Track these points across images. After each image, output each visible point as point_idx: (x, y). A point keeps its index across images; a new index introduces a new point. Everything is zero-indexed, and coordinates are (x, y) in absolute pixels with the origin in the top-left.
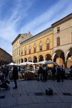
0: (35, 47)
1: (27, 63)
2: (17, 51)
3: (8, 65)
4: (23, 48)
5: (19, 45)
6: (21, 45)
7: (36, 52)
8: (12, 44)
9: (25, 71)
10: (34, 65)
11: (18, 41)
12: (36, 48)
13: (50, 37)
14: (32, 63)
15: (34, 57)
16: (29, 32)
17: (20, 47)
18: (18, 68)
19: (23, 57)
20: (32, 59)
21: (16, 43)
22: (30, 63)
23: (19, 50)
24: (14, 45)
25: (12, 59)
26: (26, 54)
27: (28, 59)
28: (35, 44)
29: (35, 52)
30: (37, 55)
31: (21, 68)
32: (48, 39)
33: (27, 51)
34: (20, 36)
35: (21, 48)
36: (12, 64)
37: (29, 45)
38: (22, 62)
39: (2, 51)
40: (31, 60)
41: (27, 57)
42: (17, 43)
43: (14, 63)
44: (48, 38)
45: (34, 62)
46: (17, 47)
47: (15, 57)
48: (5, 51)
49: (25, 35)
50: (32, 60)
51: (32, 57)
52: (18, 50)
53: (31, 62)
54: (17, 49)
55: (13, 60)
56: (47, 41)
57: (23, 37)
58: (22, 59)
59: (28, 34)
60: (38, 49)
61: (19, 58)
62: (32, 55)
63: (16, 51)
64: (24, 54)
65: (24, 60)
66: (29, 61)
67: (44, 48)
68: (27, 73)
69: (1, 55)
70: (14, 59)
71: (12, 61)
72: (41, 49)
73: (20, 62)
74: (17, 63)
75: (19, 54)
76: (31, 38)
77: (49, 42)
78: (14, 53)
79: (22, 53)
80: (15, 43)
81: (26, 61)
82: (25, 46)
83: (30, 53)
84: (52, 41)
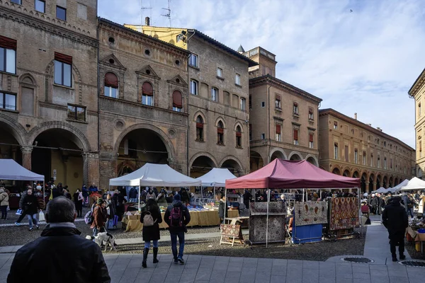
3: (397, 187)
8: (413, 91)
36: (415, 184)
39: (364, 131)
48: (378, 133)
55: (422, 166)
69: (364, 148)
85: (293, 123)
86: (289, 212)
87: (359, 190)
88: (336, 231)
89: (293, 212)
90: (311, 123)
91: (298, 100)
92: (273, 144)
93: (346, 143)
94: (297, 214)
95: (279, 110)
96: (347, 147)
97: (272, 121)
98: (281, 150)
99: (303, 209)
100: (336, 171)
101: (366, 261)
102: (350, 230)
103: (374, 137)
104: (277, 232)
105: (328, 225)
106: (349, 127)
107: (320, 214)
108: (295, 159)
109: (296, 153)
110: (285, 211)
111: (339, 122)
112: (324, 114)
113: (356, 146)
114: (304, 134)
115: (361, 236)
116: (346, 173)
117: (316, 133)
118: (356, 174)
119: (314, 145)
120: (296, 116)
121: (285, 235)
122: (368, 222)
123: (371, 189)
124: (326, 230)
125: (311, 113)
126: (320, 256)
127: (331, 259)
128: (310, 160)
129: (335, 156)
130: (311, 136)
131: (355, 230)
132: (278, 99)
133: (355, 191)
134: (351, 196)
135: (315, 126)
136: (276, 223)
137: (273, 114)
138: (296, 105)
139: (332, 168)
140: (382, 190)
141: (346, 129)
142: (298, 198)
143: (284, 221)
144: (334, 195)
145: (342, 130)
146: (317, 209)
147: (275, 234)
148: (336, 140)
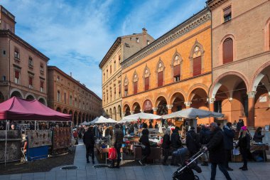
0: (159, 71)
1: (142, 117)
2: (115, 85)
3: (93, 122)
4: (130, 75)
5: (118, 67)
6: (123, 68)
7: (165, 84)
8: (101, 65)
10: (158, 120)
11: (116, 56)
12: (165, 73)
13: (204, 39)
14: (155, 117)
15: (158, 99)
16: (144, 29)
17: (120, 74)
19: (130, 101)
20: (154, 104)
21: (110, 63)
23: (119, 82)
24: (104, 67)
25: (101, 106)
26: (136, 93)
27: (141, 106)
28: (160, 61)
29: (160, 84)
30: (166, 93)
32: (197, 44)
33: (139, 83)
34: (120, 43)
35: (123, 76)
36: (101, 119)
37: (143, 66)
38: (126, 115)
39: (76, 85)
40: (152, 106)
41: (140, 98)
42: (113, 61)
43: (107, 116)
44: (196, 42)
45: (159, 113)
46: (113, 73)
48: (83, 87)
49: (134, 38)
50: (153, 108)
51: (154, 100)
52: (116, 82)
53: (151, 112)
54: (114, 78)
55: (105, 110)
56: (194, 52)
57: (127, 46)
58: (126, 105)
59: (140, 34)
60: (169, 76)
61: (119, 104)
62: (153, 92)
63: (112, 86)
64: (131, 91)
65: (131, 108)
66: (145, 112)
67: (186, 71)
69: (75, 96)
70: (106, 106)
71: (101, 112)
72: (177, 77)
73: (123, 115)
74: (114, 116)
75: (117, 91)
76: (148, 47)
77: (199, 54)
78: (107, 91)
79: (126, 90)
80: (108, 64)
81: (137, 111)
82: (133, 71)
83: (147, 88)
84: (208, 50)
85: (29, 72)
86: (24, 138)
87: (72, 123)
88: (57, 150)
89: (26, 138)
90: (42, 74)
91: (32, 55)
92: (12, 85)
93: (65, 91)
94: (30, 139)
95: (18, 60)
96: (65, 94)
97: (12, 68)
98: (20, 91)
99: (34, 135)
100: (59, 109)
101: (75, 168)
102: (66, 149)
103: (81, 90)
104: (14, 154)
105: (52, 146)
106: (67, 81)
107: (47, 139)
108: (30, 98)
109: (30, 94)
110: (21, 137)
111: (61, 77)
112: (51, 69)
113: (71, 94)
114: (37, 82)
115: (72, 153)
116: (65, 111)
117: (45, 81)
118: (71, 112)
119: (44, 90)
120: (31, 67)
121: (21, 155)
122: (77, 143)
123: (79, 122)
124: (50, 150)
125: (42, 67)
126: (46, 168)
127: (54, 169)
128: (41, 101)
129: (58, 99)
130: (42, 83)
131: (70, 148)
132: (17, 51)
133: (70, 123)
134: (67, 126)
135: (45, 77)
136: (14, 147)
137: (13, 62)
138: (31, 59)
139: (56, 108)
140: (85, 123)
141: (65, 82)
142: (32, 128)
143: (20, 144)
144: (57, 126)
145: (63, 82)
146: (44, 135)
147: (12, 156)
148: (59, 88)
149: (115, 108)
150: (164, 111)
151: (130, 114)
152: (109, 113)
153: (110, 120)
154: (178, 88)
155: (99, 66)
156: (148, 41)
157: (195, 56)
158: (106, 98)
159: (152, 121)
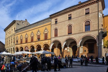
0: (32, 36)
1: (24, 53)
2: (12, 39)
4: (19, 36)
5: (13, 32)
6: (16, 33)
7: (34, 41)
9: (21, 62)
10: (31, 54)
11: (13, 27)
12: (34, 37)
13: (48, 27)
14: (29, 53)
15: (31, 46)
16: (26, 20)
17: (14, 35)
18: (13, 57)
19: (19, 46)
20: (29, 48)
22: (27, 53)
23: (14, 38)
24: (7, 31)
25: (4, 47)
26: (21, 43)
27: (24, 49)
28: (32, 32)
29: (32, 41)
30: (35, 44)
31: (16, 58)
32: (46, 29)
33: (23, 39)
34: (15, 22)
35: (16, 36)
37: (25, 33)
38: (17, 52)
40: (28, 49)
41: (23, 45)
42: (11, 29)
44: (46, 28)
45: (31, 51)
46: (11, 34)
47: (9, 45)
49: (21, 22)
50: (29, 50)
51: (29, 47)
52: (13, 38)
53: (28, 51)
54: (11, 36)
56: (45, 31)
57: (18, 24)
58: (17, 48)
59: (24, 21)
60: (35, 39)
61: (14, 47)
62: (29, 44)
63: (10, 39)
64: (19, 42)
65: (19, 49)
66: (25, 51)
67: (42, 37)
68: (22, 63)
71: (4, 50)
72: (39, 39)
73: (15, 51)
74: (11, 52)
75: (13, 42)
76: (27, 26)
77: (47, 32)
78: (8, 41)
79: (17, 42)
81: (22, 50)
83: (26, 42)
84: (50, 31)
149: (11, 48)
150: (33, 51)
151: (19, 51)
152: (8, 51)
153: (9, 54)
154: (39, 43)
155: (4, 30)
156: (27, 24)
157: (45, 33)
158: (7, 44)
159: (28, 54)
